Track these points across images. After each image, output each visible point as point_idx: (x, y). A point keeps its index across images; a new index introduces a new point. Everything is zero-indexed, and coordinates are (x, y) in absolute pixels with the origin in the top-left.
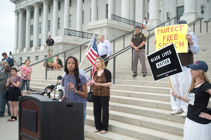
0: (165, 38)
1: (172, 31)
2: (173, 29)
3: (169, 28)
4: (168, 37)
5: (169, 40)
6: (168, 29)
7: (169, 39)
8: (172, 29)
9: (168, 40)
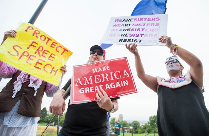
0: (35, 47)
1: (51, 46)
2: (55, 45)
3: (51, 40)
4: (41, 49)
5: (39, 53)
6: (48, 41)
7: (41, 53)
8: (52, 44)
9: (37, 53)
